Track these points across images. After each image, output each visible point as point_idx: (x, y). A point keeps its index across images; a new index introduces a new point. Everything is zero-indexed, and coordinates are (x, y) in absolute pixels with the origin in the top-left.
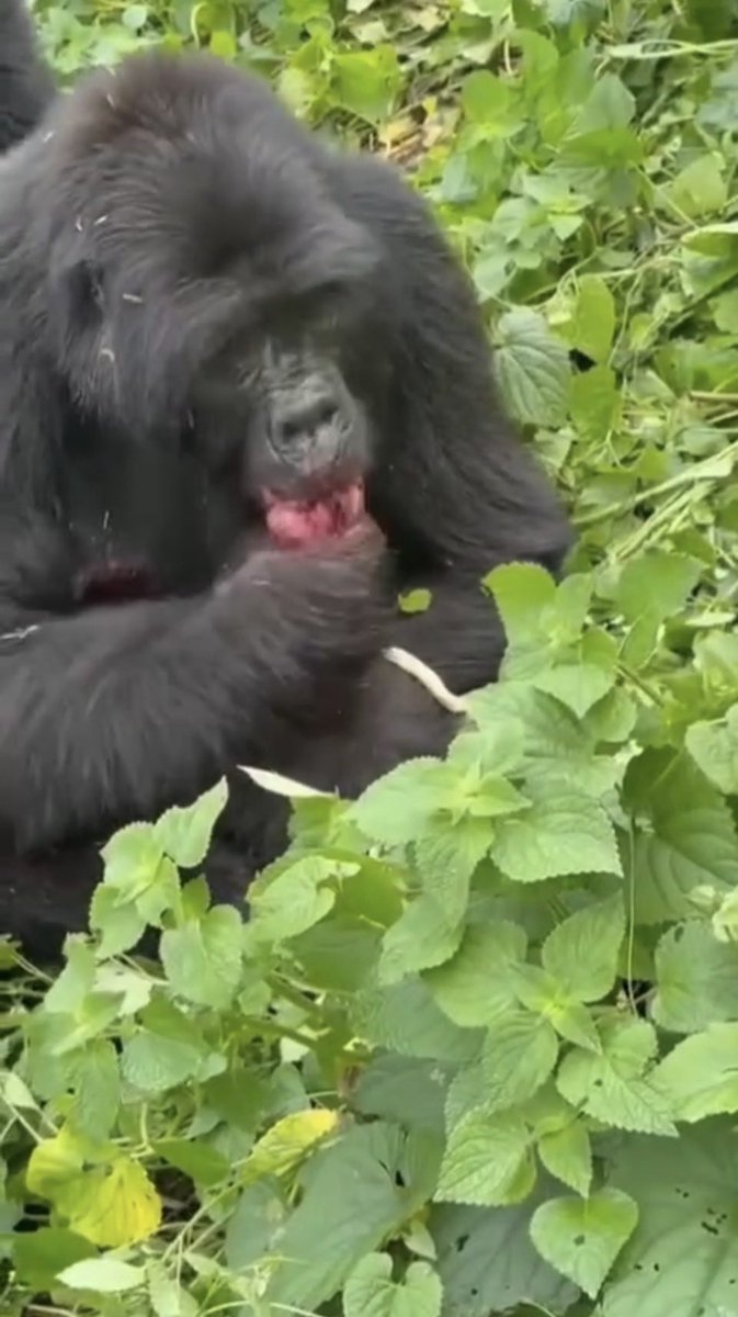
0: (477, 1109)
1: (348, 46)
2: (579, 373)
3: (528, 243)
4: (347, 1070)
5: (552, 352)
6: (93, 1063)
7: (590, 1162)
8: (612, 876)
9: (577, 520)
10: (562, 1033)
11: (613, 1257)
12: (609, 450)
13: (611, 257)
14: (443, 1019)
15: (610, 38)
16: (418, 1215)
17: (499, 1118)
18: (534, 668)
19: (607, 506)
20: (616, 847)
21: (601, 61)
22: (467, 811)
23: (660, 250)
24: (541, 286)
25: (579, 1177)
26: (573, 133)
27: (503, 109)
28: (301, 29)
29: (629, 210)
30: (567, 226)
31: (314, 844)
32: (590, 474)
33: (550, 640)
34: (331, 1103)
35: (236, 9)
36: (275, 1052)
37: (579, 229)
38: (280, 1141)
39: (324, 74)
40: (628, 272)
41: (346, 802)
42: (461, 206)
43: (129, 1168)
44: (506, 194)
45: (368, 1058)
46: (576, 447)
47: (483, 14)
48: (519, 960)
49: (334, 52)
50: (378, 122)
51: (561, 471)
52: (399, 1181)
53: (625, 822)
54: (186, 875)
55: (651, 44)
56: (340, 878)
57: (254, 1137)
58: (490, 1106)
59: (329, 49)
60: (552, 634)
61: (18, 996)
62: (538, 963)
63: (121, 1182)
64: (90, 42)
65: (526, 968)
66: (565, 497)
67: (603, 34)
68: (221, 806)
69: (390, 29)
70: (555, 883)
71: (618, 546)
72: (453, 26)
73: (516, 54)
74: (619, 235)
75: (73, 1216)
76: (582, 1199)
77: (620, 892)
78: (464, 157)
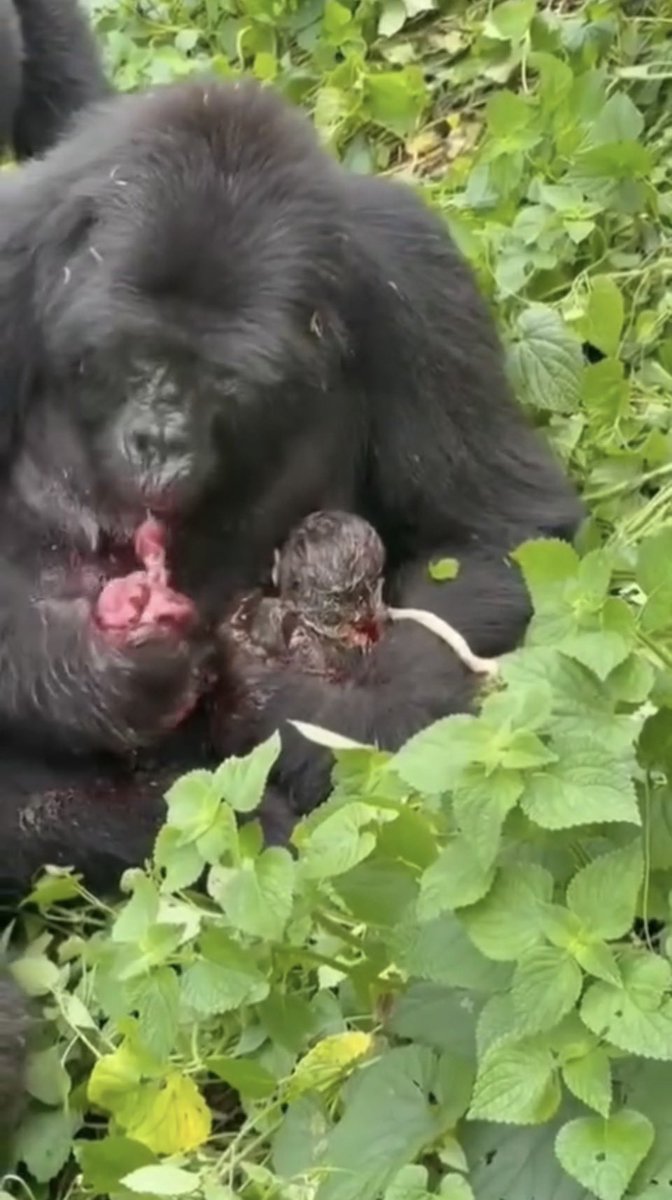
0: (506, 1035)
1: (379, 66)
2: (590, 364)
3: (545, 246)
4: (381, 997)
5: (568, 345)
6: (155, 987)
7: (610, 1084)
8: (632, 825)
9: (586, 497)
10: (586, 968)
11: (632, 1172)
12: (617, 435)
13: (618, 258)
14: (475, 952)
15: (619, 60)
16: (450, 1132)
17: (526, 1045)
18: (559, 635)
19: (614, 484)
20: (635, 798)
21: (610, 81)
22: (500, 765)
23: (664, 253)
24: (555, 285)
25: (600, 1100)
26: (587, 146)
27: (521, 126)
28: (336, 51)
29: (636, 215)
30: (581, 230)
31: (354, 791)
32: (600, 456)
33: (574, 609)
34: (365, 1026)
35: (277, 32)
36: (314, 978)
37: (590, 234)
38: (319, 1060)
39: (357, 91)
40: (635, 273)
41: (384, 753)
42: (482, 213)
43: (182, 1082)
44: (524, 202)
45: (403, 988)
46: (587, 431)
47: (503, 38)
48: (547, 901)
49: (367, 73)
50: (406, 136)
51: (574, 453)
52: (432, 1098)
53: (641, 774)
54: (241, 819)
55: (656, 66)
56: (380, 823)
57: (296, 1057)
58: (519, 1033)
59: (361, 69)
60: (576, 603)
61: (78, 924)
62: (564, 904)
63: (174, 1096)
64: (145, 61)
65: (552, 907)
66: (577, 476)
67: (612, 56)
68: (274, 757)
69: (417, 51)
70: (577, 831)
71: (626, 522)
72: (475, 50)
73: (532, 74)
74: (627, 238)
75: (129, 1127)
76: (603, 1118)
77: (638, 840)
78: (487, 168)
